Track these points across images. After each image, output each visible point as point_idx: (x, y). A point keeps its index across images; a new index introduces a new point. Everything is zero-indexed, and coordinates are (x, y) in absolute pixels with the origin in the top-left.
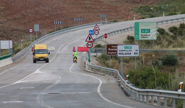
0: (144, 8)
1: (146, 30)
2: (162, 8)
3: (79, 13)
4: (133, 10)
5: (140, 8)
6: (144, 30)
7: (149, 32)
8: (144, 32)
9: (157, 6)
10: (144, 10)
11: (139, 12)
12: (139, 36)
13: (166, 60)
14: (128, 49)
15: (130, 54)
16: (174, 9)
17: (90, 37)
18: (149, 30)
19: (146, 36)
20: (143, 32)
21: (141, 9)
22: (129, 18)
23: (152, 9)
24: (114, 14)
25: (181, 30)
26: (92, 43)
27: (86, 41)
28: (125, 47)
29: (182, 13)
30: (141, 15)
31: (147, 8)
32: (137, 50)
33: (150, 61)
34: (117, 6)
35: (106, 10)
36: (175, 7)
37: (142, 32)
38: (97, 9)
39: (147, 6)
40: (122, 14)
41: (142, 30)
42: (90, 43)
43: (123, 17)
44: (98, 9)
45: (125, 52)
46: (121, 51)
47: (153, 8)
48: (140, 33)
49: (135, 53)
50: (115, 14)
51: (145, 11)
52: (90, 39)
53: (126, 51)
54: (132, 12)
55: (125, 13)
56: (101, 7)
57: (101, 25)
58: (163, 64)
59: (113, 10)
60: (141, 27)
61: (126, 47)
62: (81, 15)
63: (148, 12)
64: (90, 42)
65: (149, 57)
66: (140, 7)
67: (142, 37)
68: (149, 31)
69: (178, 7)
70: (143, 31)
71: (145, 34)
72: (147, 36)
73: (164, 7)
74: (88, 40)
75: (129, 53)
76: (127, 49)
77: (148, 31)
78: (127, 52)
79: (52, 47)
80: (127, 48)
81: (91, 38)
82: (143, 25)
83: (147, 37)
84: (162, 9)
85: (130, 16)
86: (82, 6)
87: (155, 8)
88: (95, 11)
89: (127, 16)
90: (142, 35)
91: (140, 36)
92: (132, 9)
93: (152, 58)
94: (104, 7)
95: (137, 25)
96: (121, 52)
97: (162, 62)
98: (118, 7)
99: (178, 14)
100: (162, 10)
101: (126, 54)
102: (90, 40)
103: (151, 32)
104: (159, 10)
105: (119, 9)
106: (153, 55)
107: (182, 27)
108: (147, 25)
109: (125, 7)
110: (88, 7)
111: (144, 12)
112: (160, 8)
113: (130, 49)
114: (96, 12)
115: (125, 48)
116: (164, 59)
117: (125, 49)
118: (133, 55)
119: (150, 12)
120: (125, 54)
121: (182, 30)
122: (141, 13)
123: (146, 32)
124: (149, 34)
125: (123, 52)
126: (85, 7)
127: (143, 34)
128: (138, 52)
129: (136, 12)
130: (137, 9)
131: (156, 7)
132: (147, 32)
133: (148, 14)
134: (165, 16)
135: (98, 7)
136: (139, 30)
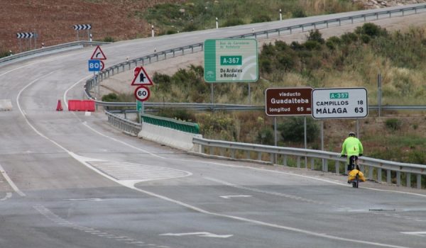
0: (164, 8)
1: (232, 57)
2: (206, 8)
3: (17, 20)
4: (139, 14)
5: (154, 9)
6: (227, 58)
7: (240, 63)
8: (228, 64)
9: (193, 4)
10: (165, 14)
11: (154, 18)
12: (215, 72)
13: (291, 129)
14: (340, 100)
15: (345, 111)
16: (233, 12)
17: (142, 75)
18: (240, 57)
19: (231, 73)
20: (225, 64)
21: (158, 11)
22: (133, 31)
23: (182, 10)
24: (98, 23)
25: (267, 60)
26: (147, 88)
27: (133, 84)
28: (331, 94)
29: (255, 21)
30: (161, 26)
31: (171, 8)
32: (362, 102)
33: (251, 132)
34: (100, 4)
35: (78, 13)
36: (235, 6)
37: (222, 64)
38: (56, 11)
39: (171, 5)
40: (116, 23)
41: (222, 58)
42: (142, 90)
43: (120, 31)
44: (60, 10)
45: (331, 107)
46: (322, 104)
47: (186, 9)
48: (218, 66)
49: (356, 110)
50: (100, 23)
51: (167, 16)
52: (142, 79)
53: (334, 103)
54: (137, 19)
55: (122, 20)
56: (66, 7)
57: (79, 49)
58: (282, 138)
59: (94, 14)
60: (220, 52)
61: (335, 94)
62: (23, 25)
63: (174, 18)
64: (142, 86)
65: (250, 123)
66: (154, 6)
67: (222, 76)
68: (239, 60)
69: (242, 6)
70: (225, 61)
71: (230, 67)
72: (235, 73)
73: (210, 6)
74: (138, 81)
75: (343, 110)
76: (336, 100)
77: (236, 60)
78: (336, 107)
79: (5, 100)
80: (336, 98)
81: (145, 76)
82: (225, 47)
83: (236, 76)
84: (205, 12)
85: (135, 29)
86: (21, 4)
87: (190, 10)
88: (54, 15)
89: (128, 27)
90: (222, 71)
91: (218, 73)
92: (136, 12)
93: (258, 125)
94: (70, 7)
95: (209, 46)
96: (322, 107)
97: (282, 135)
98: (104, 6)
99: (245, 24)
100: (208, 15)
101: (334, 111)
102: (142, 83)
103: (243, 62)
104: (200, 13)
105: (106, 12)
106: (260, 118)
107: (267, 54)
108: (233, 47)
109: (119, 7)
110: (34, 6)
111: (165, 18)
112: (201, 10)
113: (345, 100)
114: (55, 18)
115: (333, 96)
116: (286, 126)
117: (332, 100)
118: (351, 113)
119: (178, 17)
120: (331, 111)
121: (269, 59)
122: (158, 20)
123: (232, 64)
124: (238, 67)
125: (327, 107)
126: (28, 7)
127: (225, 67)
128: (364, 106)
129: (147, 19)
130: (148, 11)
131: (191, 6)
132: (236, 64)
133: (174, 23)
134: (219, 27)
135: (58, 7)
136: (215, 58)
